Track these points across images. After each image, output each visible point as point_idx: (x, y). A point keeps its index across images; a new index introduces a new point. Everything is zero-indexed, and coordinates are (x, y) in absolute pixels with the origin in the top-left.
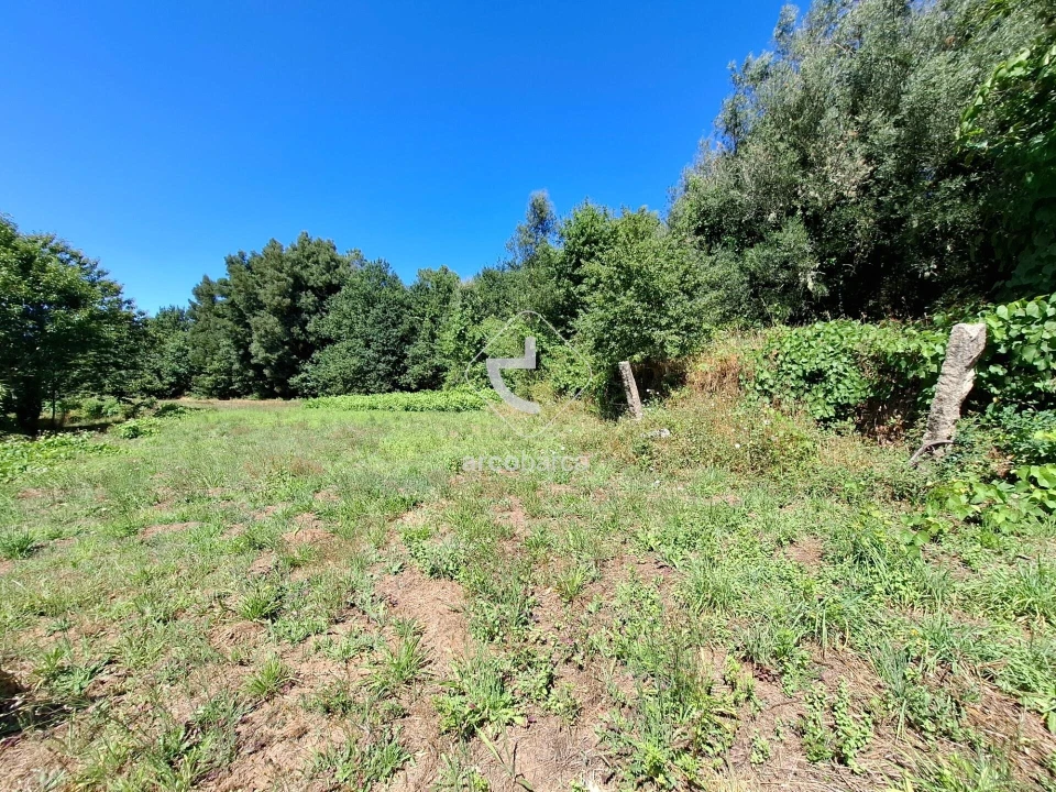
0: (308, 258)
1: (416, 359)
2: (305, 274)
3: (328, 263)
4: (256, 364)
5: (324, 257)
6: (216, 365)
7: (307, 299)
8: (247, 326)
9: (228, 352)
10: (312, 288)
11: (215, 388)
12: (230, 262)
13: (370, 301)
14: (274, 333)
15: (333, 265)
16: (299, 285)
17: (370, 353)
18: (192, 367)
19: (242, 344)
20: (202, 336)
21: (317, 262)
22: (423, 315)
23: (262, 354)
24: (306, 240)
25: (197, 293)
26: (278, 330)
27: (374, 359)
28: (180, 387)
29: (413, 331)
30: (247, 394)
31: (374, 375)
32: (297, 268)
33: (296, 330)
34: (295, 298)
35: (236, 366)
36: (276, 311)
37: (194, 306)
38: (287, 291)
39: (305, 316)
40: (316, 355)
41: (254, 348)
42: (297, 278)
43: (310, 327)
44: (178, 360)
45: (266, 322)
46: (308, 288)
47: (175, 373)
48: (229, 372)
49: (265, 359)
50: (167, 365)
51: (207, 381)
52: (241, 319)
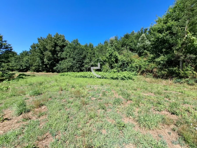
0: (58, 39)
1: (86, 63)
2: (57, 42)
3: (63, 40)
4: (45, 64)
5: (62, 39)
6: (36, 64)
7: (58, 48)
8: (43, 55)
9: (39, 61)
10: (59, 46)
11: (36, 70)
12: (39, 39)
13: (75, 49)
14: (50, 56)
15: (64, 41)
16: (56, 45)
17: (74, 62)
18: (30, 65)
19: (42, 59)
20: (32, 57)
21: (60, 40)
22: (88, 52)
23: (47, 62)
24: (57, 34)
25: (31, 47)
26: (51, 56)
27: (76, 63)
28: (27, 69)
29: (85, 56)
30: (43, 71)
31: (75, 67)
32: (56, 41)
33: (55, 56)
34: (55, 48)
35: (41, 64)
36: (51, 51)
37: (31, 50)
38: (53, 46)
39: (57, 52)
40: (60, 62)
41: (45, 60)
42: (56, 43)
43: (59, 55)
44: (26, 63)
45: (48, 53)
46: (58, 46)
47: (26, 66)
48: (39, 66)
49: (48, 63)
50: (23, 64)
51: (34, 68)
52: (42, 53)
